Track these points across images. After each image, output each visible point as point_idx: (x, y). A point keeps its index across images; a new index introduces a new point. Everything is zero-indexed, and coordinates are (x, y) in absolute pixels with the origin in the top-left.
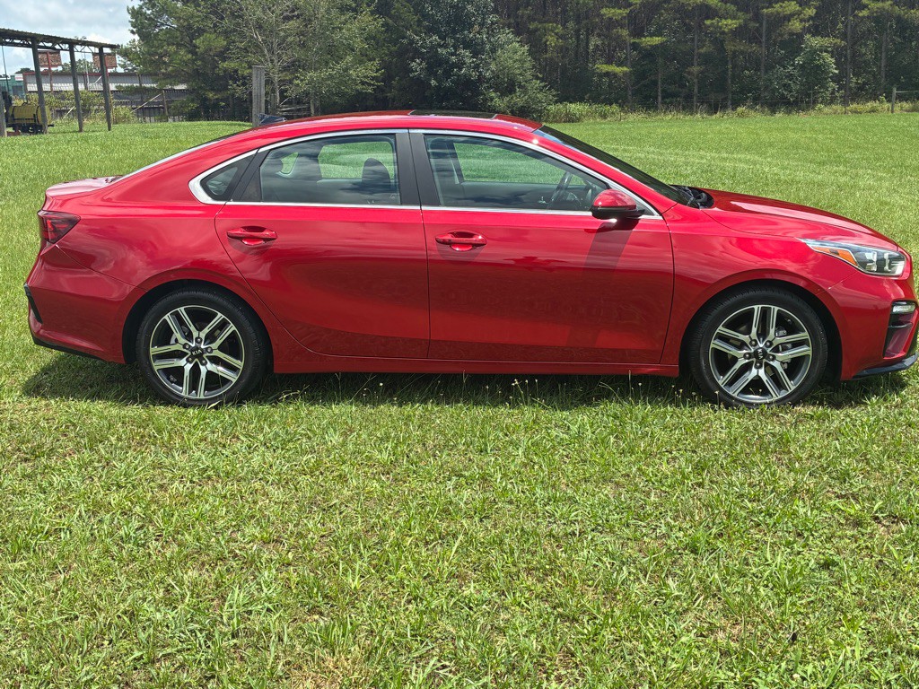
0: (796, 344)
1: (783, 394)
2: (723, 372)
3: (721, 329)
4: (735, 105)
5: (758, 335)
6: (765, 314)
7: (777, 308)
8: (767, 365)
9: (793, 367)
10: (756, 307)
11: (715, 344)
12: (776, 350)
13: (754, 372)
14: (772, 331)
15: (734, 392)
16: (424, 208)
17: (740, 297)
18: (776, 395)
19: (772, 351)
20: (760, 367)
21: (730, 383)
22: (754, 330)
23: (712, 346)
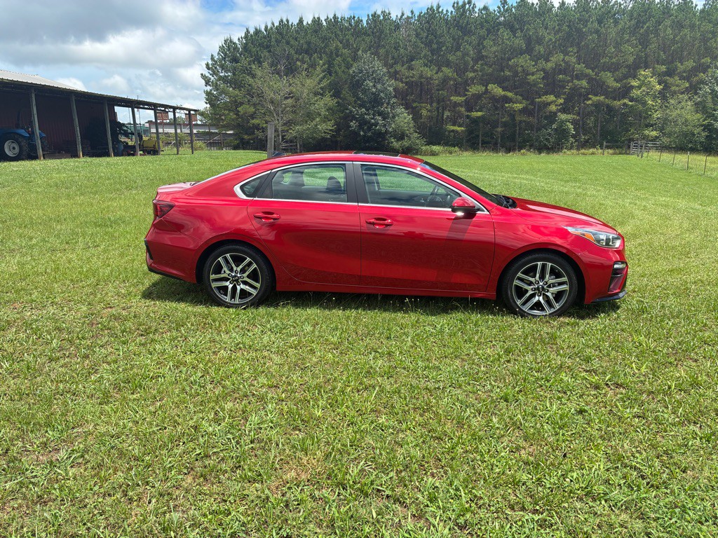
0: (560, 284)
1: (553, 310)
2: (520, 298)
3: (519, 274)
4: (520, 149)
5: (540, 278)
6: (544, 267)
7: (550, 264)
8: (544, 294)
9: (558, 296)
10: (539, 263)
11: (516, 282)
12: (549, 286)
13: (537, 298)
14: (547, 276)
15: (526, 308)
16: (360, 204)
17: (530, 257)
18: (548, 311)
19: (547, 287)
20: (540, 296)
21: (524, 304)
22: (538, 275)
23: (514, 283)
